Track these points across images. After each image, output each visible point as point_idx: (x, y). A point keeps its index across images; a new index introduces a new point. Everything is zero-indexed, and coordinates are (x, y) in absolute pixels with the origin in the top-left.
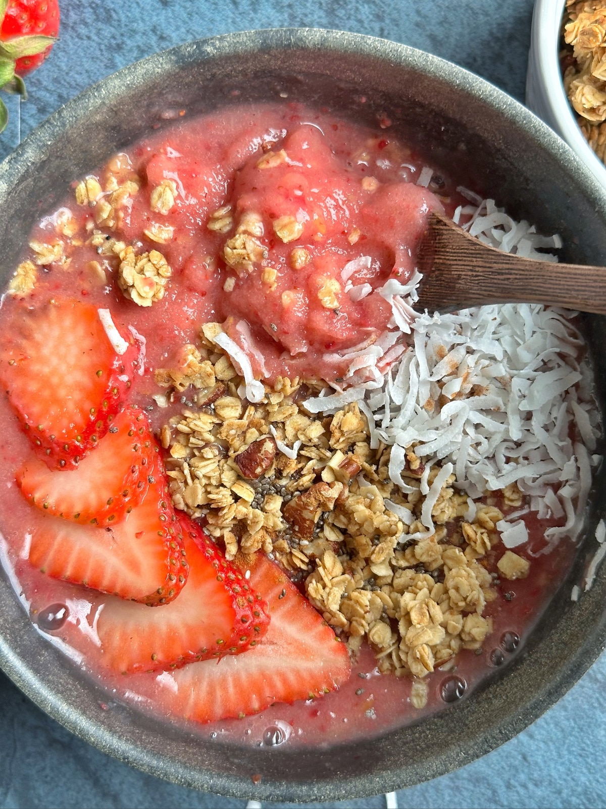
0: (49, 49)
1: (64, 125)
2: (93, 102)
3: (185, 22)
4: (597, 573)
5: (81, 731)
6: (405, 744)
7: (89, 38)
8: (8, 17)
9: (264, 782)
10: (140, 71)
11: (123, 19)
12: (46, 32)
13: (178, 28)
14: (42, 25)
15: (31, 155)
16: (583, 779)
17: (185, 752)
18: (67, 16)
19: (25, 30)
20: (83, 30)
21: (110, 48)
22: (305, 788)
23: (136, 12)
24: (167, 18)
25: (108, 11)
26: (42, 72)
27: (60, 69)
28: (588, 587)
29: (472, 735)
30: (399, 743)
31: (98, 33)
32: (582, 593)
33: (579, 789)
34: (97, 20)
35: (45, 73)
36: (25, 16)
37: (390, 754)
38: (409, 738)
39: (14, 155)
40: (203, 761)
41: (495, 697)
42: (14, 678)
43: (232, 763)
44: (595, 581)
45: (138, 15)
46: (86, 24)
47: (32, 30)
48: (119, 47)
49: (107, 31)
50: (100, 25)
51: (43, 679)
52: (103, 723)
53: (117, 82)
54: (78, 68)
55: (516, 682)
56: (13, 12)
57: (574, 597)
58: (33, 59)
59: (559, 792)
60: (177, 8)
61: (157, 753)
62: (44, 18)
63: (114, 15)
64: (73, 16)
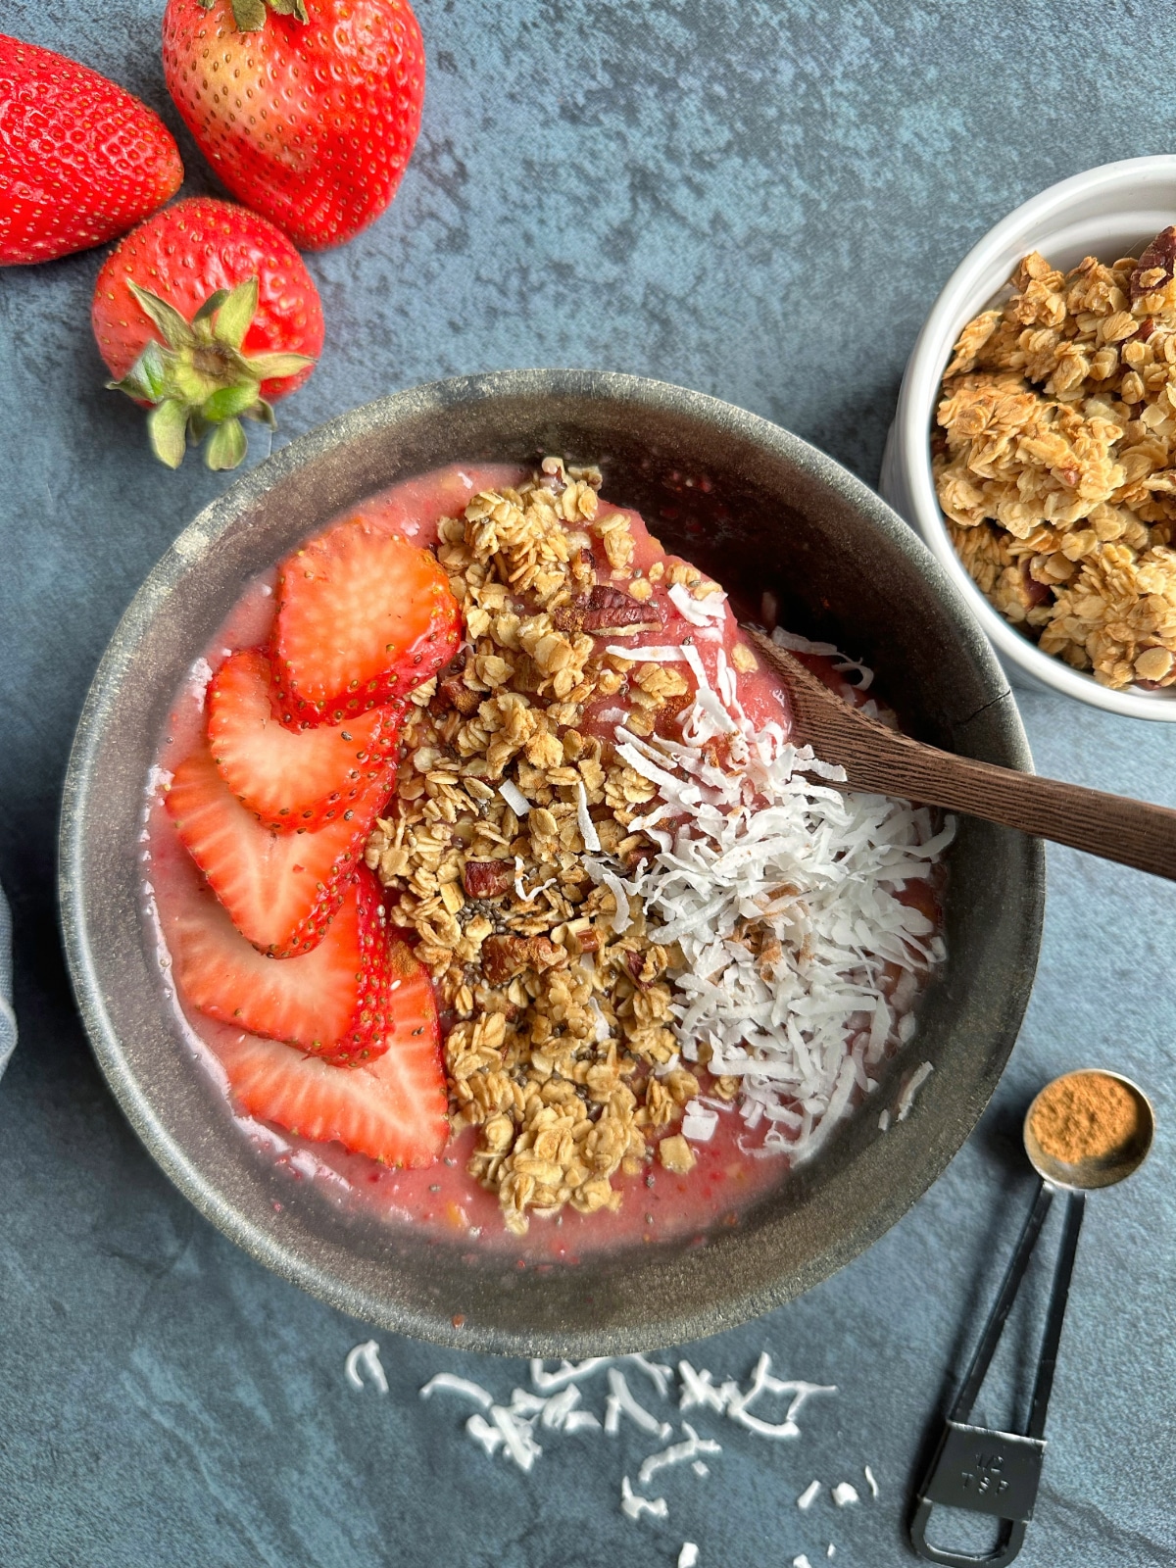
0: (306, 371)
1: (288, 467)
2: (329, 442)
3: (478, 355)
4: (916, 1101)
5: (242, 1240)
6: (651, 1288)
7: (361, 363)
8: (254, 328)
9: (468, 1327)
10: (393, 407)
11: (405, 344)
12: (303, 350)
13: (469, 361)
14: (297, 341)
15: (242, 502)
16: (862, 1299)
17: (373, 1274)
18: (338, 335)
19: (275, 346)
20: (355, 353)
21: (385, 376)
22: (517, 1340)
23: (421, 335)
24: (457, 347)
25: (386, 333)
26: (300, 398)
27: (323, 398)
28: (901, 1117)
29: (735, 1293)
30: (644, 1287)
31: (374, 357)
32: (893, 1123)
33: (856, 1311)
34: (374, 342)
35: (305, 401)
36: (276, 329)
37: (630, 1302)
38: (657, 1281)
39: (221, 501)
40: (394, 1290)
41: (771, 1242)
42: (164, 1165)
43: (430, 1295)
44: (911, 1111)
45: (423, 341)
46: (359, 346)
47: (285, 346)
48: (396, 377)
49: (384, 356)
50: (376, 349)
51: (202, 1169)
52: (272, 1231)
53: (362, 419)
54: (345, 398)
55: (799, 1226)
56: (261, 322)
57: (884, 1125)
58: (285, 381)
59: (832, 1312)
60: (471, 336)
61: (338, 1276)
62: (301, 333)
63: (394, 339)
64: (345, 335)
